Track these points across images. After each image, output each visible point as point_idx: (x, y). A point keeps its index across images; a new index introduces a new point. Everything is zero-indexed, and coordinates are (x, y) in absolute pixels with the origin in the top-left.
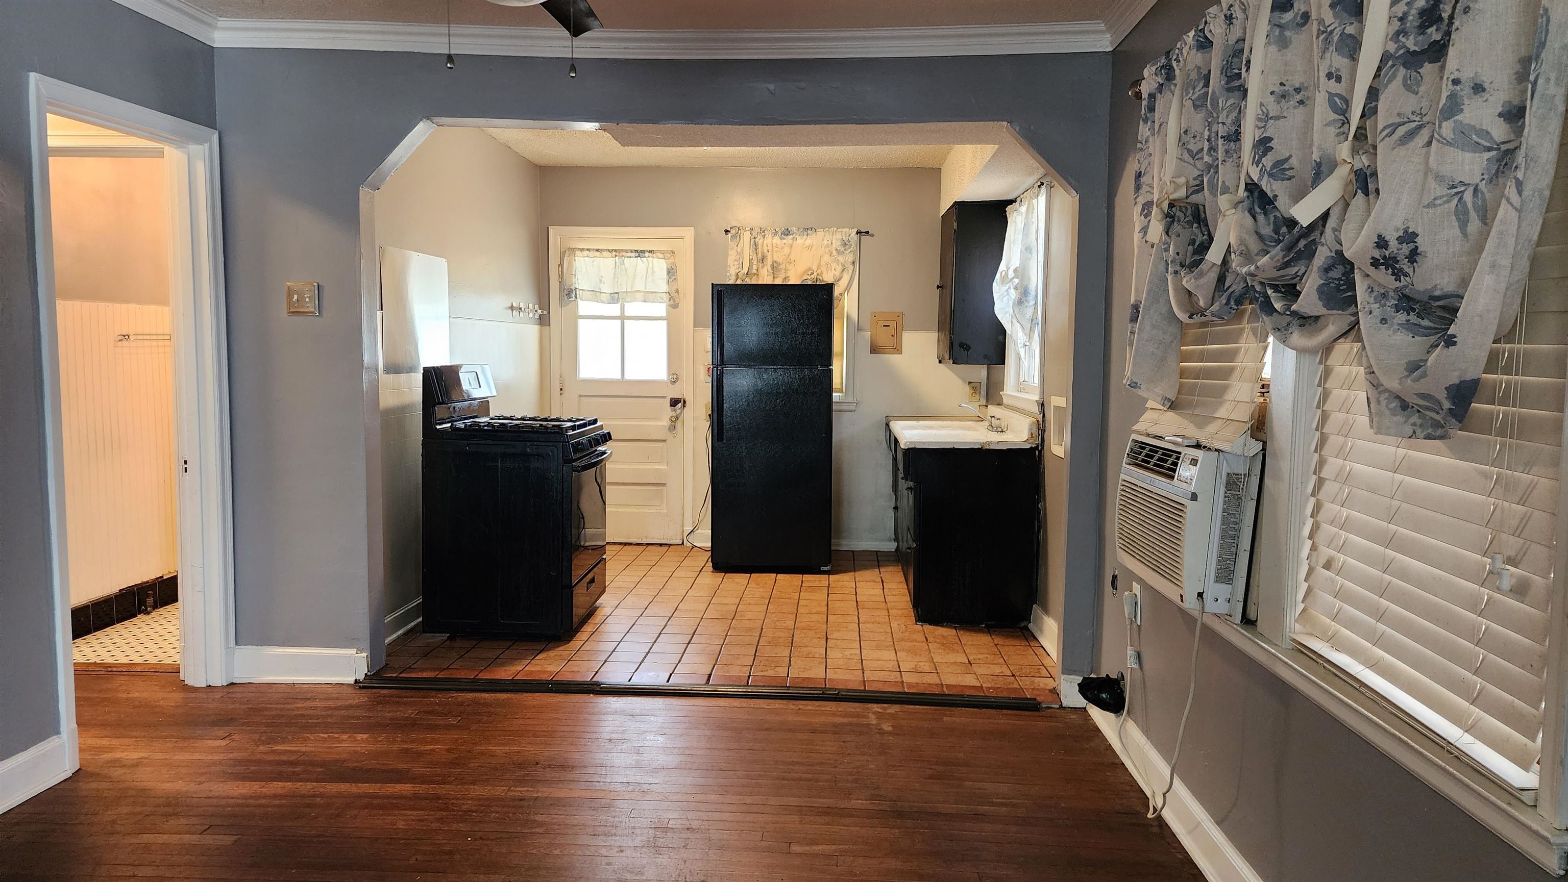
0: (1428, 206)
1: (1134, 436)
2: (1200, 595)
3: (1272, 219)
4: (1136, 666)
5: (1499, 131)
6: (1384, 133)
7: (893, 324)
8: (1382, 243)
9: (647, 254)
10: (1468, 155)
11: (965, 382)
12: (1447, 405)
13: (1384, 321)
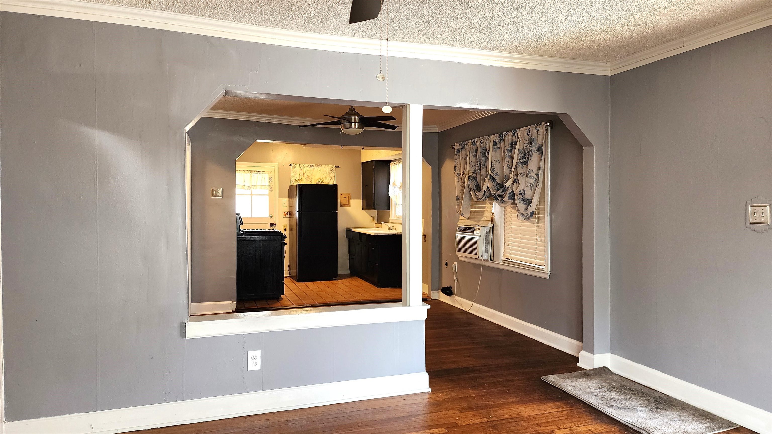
0: (527, 186)
1: (459, 226)
2: (482, 256)
3: (495, 183)
4: (457, 281)
5: (535, 177)
6: (519, 175)
7: (347, 197)
8: (520, 191)
9: (262, 172)
10: (531, 180)
11: (370, 216)
12: (530, 215)
13: (520, 202)
